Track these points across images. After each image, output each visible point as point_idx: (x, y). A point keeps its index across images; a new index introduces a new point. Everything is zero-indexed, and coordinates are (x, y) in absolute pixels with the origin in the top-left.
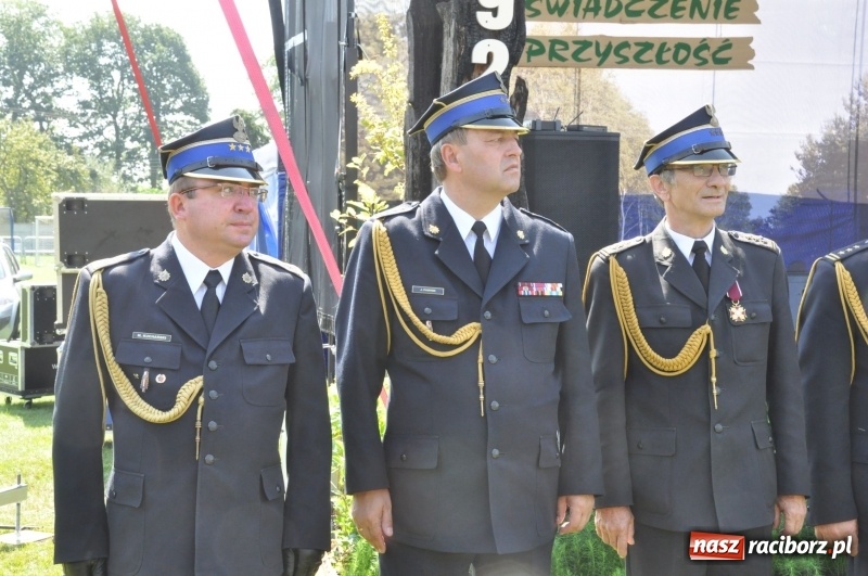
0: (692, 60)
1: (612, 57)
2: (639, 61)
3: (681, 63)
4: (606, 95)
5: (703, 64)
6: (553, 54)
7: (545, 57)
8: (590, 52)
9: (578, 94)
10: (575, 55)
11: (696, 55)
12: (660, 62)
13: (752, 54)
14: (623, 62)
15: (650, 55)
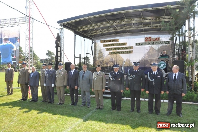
0: (127, 53)
1: (119, 53)
2: (121, 53)
3: (126, 53)
4: (119, 56)
5: (128, 53)
6: (113, 53)
7: (113, 54)
8: (117, 53)
9: (117, 57)
10: (115, 53)
11: (127, 52)
12: (124, 53)
13: (133, 52)
14: (120, 53)
15: (123, 53)
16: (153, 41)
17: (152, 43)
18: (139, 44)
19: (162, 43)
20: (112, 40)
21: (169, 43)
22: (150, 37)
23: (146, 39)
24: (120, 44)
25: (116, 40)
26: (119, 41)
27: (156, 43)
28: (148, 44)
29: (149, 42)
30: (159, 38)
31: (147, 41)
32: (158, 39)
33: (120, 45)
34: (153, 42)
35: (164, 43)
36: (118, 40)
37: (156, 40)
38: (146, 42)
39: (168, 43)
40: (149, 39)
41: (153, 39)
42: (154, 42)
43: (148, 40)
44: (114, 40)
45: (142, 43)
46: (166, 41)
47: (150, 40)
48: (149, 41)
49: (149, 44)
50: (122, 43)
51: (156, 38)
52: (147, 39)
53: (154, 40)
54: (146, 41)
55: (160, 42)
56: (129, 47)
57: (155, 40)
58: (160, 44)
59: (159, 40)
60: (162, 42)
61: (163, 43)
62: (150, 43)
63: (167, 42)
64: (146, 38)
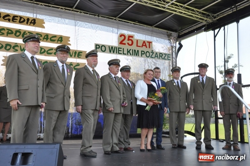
16: (137, 46)
17: (135, 50)
18: (103, 49)
19: (155, 56)
20: (18, 18)
21: (169, 58)
22: (132, 37)
23: (123, 39)
24: (47, 35)
25: (34, 20)
26: (44, 27)
27: (143, 53)
28: (126, 52)
29: (130, 48)
30: (150, 43)
31: (125, 44)
32: (147, 44)
33: (47, 39)
34: (137, 49)
35: (160, 56)
36: (42, 22)
37: (143, 45)
38: (122, 46)
39: (166, 57)
40: (129, 40)
41: (137, 41)
42: (140, 49)
43: (126, 41)
44: (28, 19)
45: (112, 47)
46: (164, 54)
47: (130, 42)
48: (128, 44)
49: (128, 52)
50: (55, 36)
51: (144, 42)
52: (123, 37)
53: (140, 44)
54: (121, 43)
55: (152, 52)
56: (75, 53)
57: (141, 46)
58: (151, 57)
59: (149, 48)
60: (156, 53)
61: (157, 57)
62: (131, 52)
63: (166, 54)
64: (121, 36)
